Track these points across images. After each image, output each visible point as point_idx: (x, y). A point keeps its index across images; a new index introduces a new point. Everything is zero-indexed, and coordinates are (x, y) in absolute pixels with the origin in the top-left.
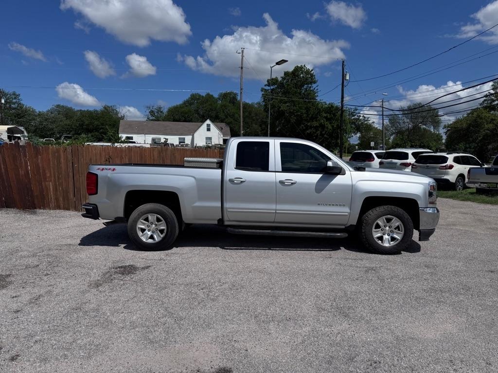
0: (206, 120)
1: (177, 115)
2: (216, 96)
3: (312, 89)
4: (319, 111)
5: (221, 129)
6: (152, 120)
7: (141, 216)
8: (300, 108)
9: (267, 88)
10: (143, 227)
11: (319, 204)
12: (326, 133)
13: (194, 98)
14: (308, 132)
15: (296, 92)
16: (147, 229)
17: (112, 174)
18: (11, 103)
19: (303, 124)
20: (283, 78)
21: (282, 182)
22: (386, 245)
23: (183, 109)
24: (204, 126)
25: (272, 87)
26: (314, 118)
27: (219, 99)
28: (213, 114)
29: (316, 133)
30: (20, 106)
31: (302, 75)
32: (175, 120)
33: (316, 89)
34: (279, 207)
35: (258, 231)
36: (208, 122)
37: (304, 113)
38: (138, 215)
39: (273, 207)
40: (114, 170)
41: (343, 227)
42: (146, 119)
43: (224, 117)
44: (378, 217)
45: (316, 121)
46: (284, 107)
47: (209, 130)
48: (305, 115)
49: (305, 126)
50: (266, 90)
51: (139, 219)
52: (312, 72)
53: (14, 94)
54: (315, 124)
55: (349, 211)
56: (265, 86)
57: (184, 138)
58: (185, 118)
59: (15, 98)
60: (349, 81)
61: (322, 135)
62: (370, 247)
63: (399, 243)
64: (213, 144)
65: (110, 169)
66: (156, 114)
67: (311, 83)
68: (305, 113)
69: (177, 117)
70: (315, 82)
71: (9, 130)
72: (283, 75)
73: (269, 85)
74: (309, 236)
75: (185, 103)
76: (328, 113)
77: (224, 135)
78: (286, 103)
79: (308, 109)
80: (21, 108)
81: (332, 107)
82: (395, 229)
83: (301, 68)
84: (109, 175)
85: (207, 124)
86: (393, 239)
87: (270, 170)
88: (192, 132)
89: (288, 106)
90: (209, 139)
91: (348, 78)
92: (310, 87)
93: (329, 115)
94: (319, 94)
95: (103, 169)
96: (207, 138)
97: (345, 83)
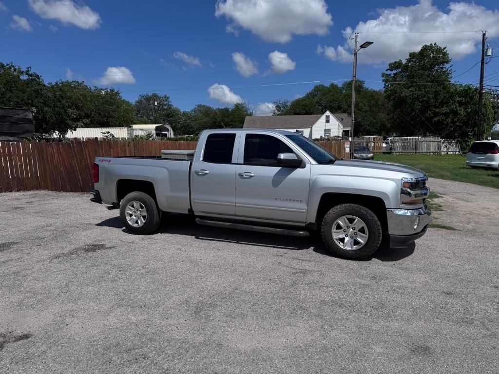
0: (325, 112)
1: (298, 108)
2: (340, 85)
3: (444, 69)
4: (452, 96)
5: (341, 120)
6: (278, 115)
7: (128, 203)
8: (427, 92)
9: (389, 72)
10: (130, 212)
11: (276, 199)
12: (458, 120)
13: (317, 89)
14: (436, 119)
15: (422, 75)
16: (133, 214)
17: (108, 164)
18: (163, 105)
19: (430, 111)
20: (409, 61)
21: (241, 175)
22: (348, 248)
23: (305, 102)
24: (323, 118)
25: (395, 72)
26: (444, 103)
27: (343, 88)
28: (336, 104)
29: (446, 120)
30: (170, 106)
31: (432, 56)
32: (295, 114)
33: (449, 70)
34: (239, 200)
35: (220, 223)
36: (328, 113)
37: (431, 98)
38: (126, 201)
39: (233, 199)
40: (110, 161)
41: (304, 225)
42: (272, 114)
43: (347, 107)
44: (339, 216)
45: (447, 106)
46: (406, 93)
47: (328, 121)
48: (432, 101)
49: (432, 113)
50: (387, 75)
51: (126, 205)
52: (445, 51)
53: (165, 97)
54: (445, 109)
55: (307, 208)
56: (387, 70)
57: (303, 131)
58: (306, 111)
59: (166, 101)
60: (491, 57)
61: (453, 122)
62: (329, 249)
63: (362, 248)
64: (332, 136)
65: (107, 160)
66: (282, 109)
67: (443, 63)
68: (433, 98)
69: (297, 111)
70: (448, 62)
71: (157, 129)
72: (408, 57)
73: (391, 70)
74: (267, 232)
75: (308, 95)
76: (463, 97)
77: (344, 127)
78: (408, 87)
79: (436, 94)
80: (170, 108)
81: (469, 89)
82: (359, 231)
83: (431, 46)
84: (106, 166)
85: (326, 116)
86: (356, 243)
87: (232, 162)
88: (310, 125)
89: (411, 91)
90: (327, 131)
91: (490, 53)
92: (442, 68)
93: (463, 99)
94: (454, 75)
95: (102, 161)
96: (325, 130)
97: (486, 60)
